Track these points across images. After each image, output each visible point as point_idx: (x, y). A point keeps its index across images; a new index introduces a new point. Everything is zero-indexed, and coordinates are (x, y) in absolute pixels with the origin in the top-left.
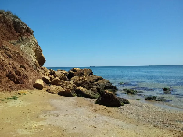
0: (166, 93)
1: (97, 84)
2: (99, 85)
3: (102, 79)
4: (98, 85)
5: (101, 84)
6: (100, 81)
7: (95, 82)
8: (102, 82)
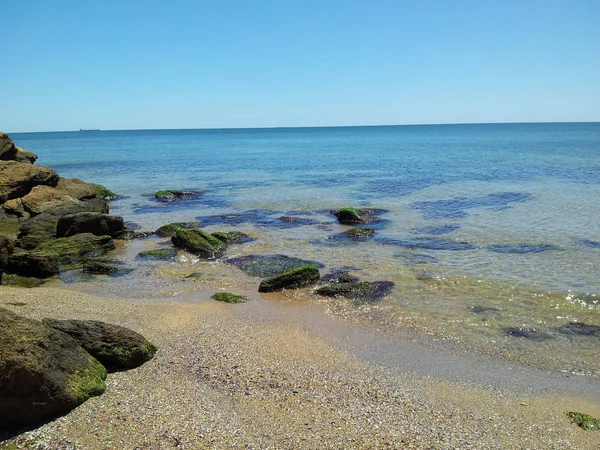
0: (353, 237)
1: (22, 210)
2: (33, 215)
3: (53, 181)
4: (26, 215)
5: (43, 206)
6: (38, 192)
7: (12, 196)
8: (49, 198)
